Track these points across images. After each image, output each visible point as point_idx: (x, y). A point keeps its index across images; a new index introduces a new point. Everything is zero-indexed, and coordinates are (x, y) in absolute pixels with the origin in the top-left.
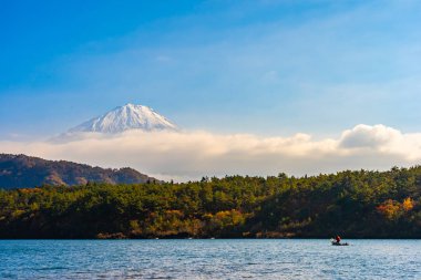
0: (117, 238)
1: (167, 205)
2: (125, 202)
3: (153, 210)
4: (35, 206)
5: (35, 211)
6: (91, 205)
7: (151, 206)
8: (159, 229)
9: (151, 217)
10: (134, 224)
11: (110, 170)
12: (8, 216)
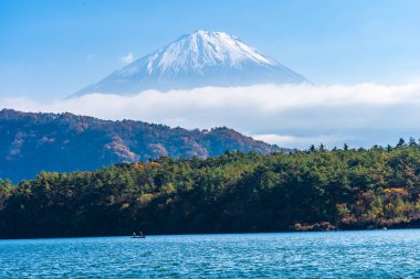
0: (322, 229)
1: (382, 182)
2: (323, 178)
3: (365, 189)
4: (171, 188)
5: (173, 195)
6: (271, 185)
7: (361, 183)
8: (380, 216)
9: (364, 198)
10: (343, 209)
11: (196, 131)
12: (133, 202)
